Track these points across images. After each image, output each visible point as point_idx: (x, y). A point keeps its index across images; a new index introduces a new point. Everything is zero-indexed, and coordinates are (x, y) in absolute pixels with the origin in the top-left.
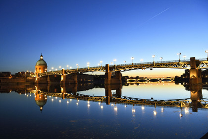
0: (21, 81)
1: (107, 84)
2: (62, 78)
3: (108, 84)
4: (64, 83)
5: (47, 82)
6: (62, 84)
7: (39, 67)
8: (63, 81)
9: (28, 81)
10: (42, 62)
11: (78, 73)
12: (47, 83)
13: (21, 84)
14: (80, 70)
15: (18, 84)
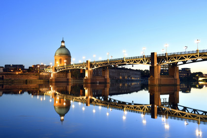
0: (32, 78)
1: (153, 85)
2: (87, 74)
3: (155, 85)
4: (89, 82)
5: (68, 79)
6: (86, 83)
7: (59, 58)
8: (87, 79)
9: (41, 78)
10: (63, 51)
11: (110, 67)
12: (67, 82)
13: (31, 82)
14: (112, 62)
15: (26, 82)
